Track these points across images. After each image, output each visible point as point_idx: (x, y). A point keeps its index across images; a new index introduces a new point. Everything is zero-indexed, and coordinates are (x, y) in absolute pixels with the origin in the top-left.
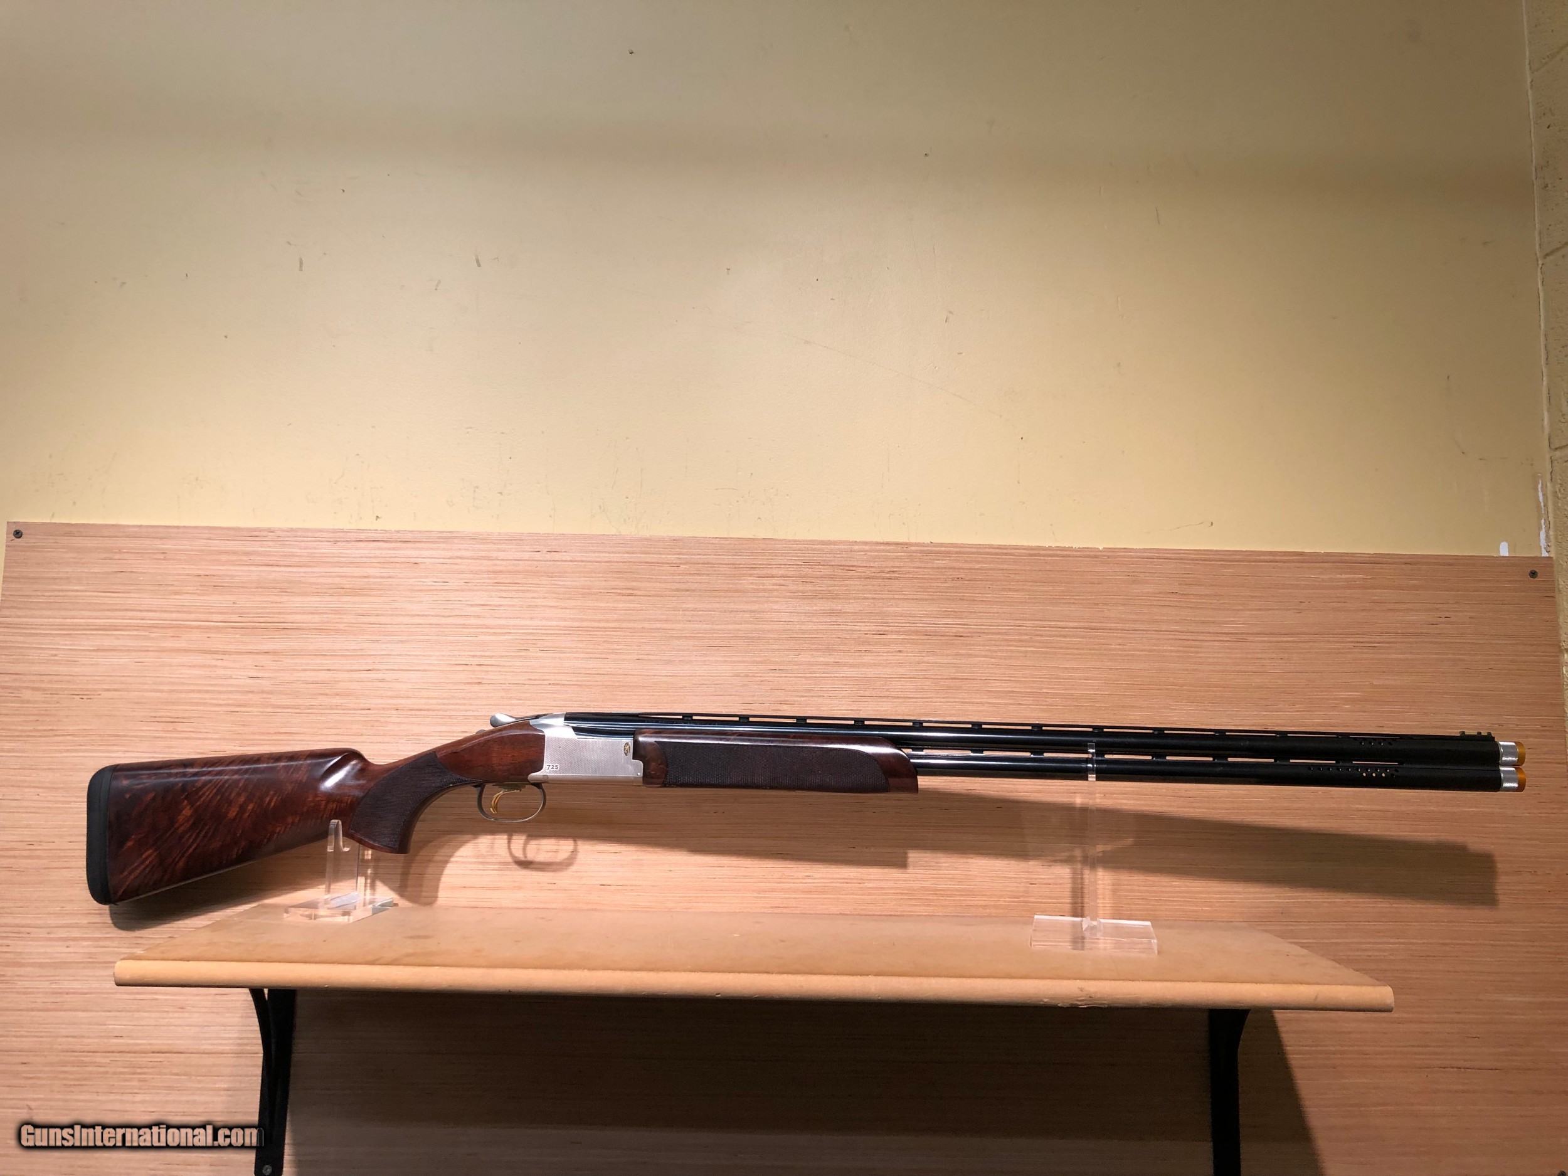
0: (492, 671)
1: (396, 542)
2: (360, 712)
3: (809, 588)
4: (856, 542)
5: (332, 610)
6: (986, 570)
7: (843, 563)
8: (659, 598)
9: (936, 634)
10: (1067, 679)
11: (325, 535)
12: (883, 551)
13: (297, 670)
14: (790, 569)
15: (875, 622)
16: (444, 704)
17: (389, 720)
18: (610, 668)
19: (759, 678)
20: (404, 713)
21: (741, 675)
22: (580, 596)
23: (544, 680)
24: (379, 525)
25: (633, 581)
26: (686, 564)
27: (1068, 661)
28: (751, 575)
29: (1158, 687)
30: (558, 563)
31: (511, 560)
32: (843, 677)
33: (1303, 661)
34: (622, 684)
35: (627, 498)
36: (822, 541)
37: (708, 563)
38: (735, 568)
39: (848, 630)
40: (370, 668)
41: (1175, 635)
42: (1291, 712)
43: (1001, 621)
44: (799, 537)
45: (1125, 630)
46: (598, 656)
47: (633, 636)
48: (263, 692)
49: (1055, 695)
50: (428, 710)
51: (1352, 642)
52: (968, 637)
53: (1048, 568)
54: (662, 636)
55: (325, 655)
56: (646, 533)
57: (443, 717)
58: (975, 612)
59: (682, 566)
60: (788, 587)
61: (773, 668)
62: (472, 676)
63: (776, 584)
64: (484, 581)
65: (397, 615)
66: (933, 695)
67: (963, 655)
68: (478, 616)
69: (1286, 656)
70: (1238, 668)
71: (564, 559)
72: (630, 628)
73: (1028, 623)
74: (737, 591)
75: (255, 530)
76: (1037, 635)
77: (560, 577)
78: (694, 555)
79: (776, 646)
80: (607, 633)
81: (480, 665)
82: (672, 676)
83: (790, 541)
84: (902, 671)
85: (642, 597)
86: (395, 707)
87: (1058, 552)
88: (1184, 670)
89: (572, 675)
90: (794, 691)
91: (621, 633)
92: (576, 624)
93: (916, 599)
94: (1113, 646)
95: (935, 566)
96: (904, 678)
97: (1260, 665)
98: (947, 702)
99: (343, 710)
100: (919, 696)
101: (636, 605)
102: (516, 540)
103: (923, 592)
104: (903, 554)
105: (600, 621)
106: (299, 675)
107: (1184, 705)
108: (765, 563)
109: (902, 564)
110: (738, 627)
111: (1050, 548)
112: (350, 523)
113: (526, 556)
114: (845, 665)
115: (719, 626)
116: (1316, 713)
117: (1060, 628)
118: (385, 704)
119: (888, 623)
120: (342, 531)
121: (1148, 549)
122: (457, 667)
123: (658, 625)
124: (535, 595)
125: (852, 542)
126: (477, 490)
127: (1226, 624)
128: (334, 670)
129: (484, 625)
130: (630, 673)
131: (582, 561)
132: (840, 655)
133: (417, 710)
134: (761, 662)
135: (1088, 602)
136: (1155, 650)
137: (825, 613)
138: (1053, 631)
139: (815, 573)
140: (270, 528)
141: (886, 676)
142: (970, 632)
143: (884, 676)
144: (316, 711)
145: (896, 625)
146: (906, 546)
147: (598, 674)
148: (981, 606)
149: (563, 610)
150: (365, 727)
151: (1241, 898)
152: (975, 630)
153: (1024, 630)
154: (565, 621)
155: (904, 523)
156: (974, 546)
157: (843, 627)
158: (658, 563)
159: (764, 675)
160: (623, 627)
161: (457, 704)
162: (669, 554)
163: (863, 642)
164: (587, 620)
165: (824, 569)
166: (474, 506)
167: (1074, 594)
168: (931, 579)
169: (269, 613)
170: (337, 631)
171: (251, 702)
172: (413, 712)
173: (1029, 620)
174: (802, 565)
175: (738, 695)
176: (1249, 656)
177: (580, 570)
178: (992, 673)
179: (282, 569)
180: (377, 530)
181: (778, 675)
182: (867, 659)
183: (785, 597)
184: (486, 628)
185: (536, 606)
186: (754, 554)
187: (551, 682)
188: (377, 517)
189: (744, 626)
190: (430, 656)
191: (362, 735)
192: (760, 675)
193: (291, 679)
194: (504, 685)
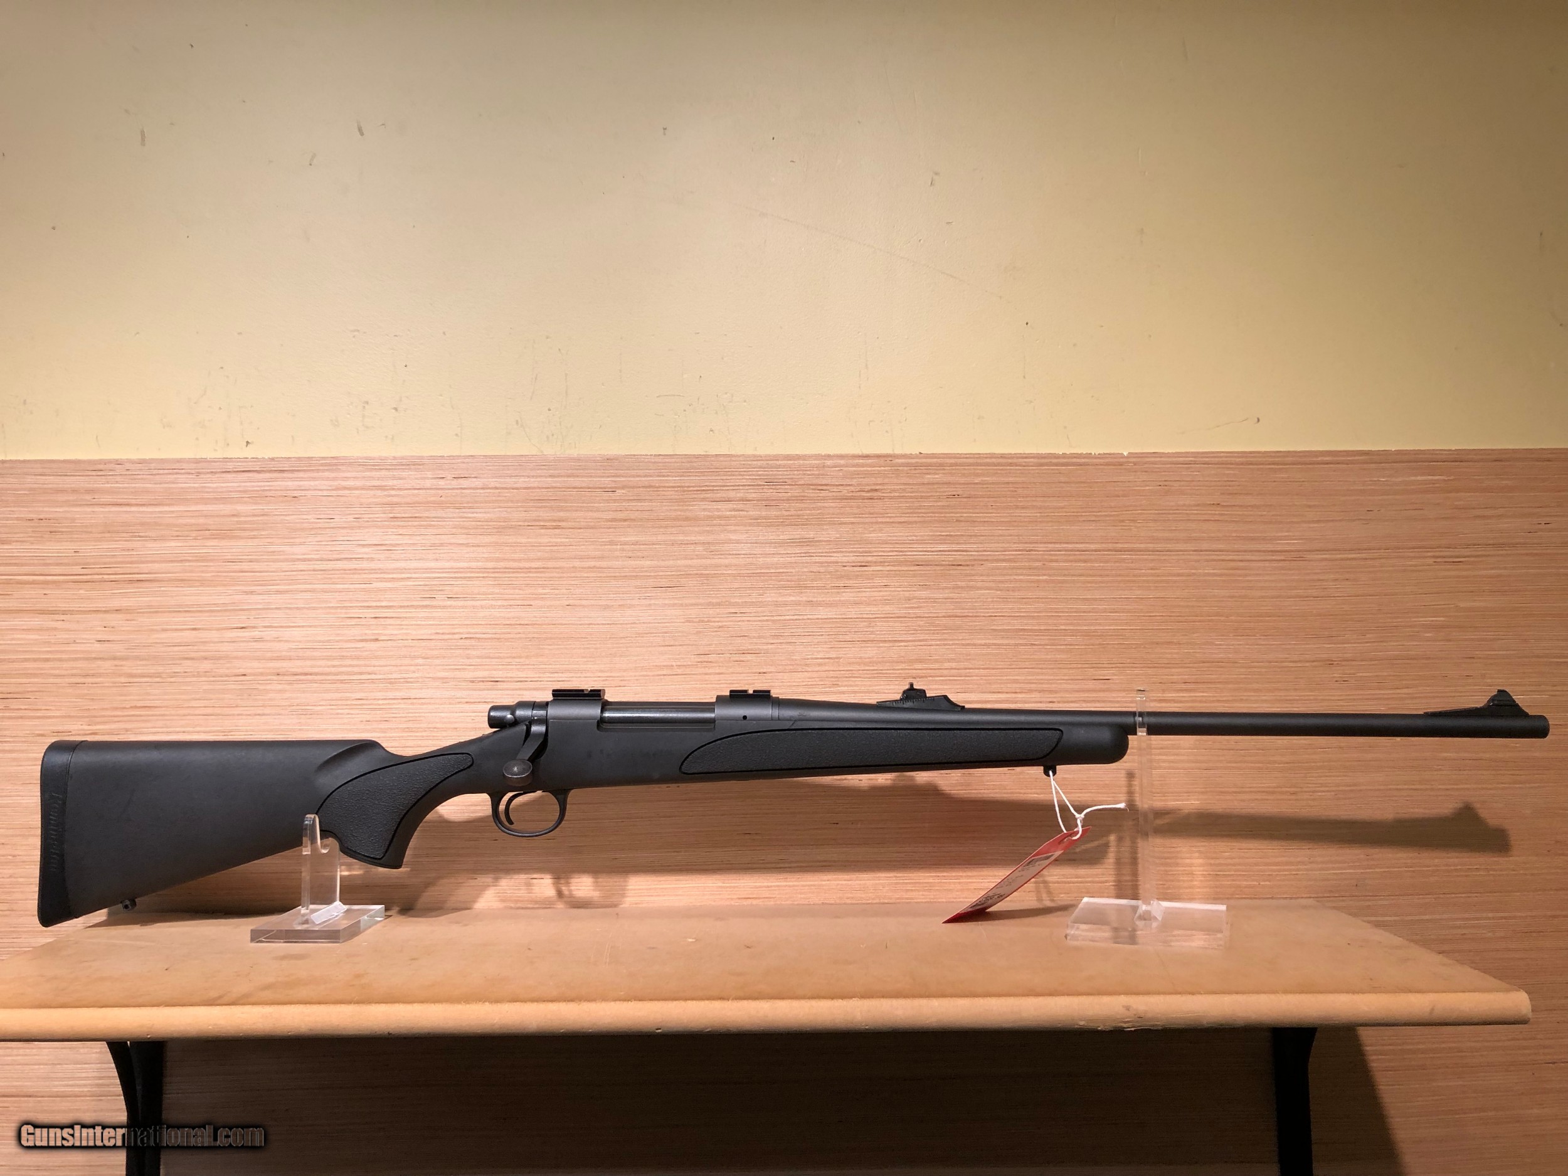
0: (390, 625)
1: (271, 471)
2: (233, 679)
3: (773, 513)
4: (829, 456)
5: (197, 556)
6: (987, 484)
7: (815, 482)
8: (591, 530)
9: (927, 564)
10: (1089, 612)
11: (185, 466)
12: (863, 466)
13: (156, 630)
14: (749, 491)
15: (855, 552)
16: (334, 666)
17: (269, 687)
18: (535, 617)
19: (717, 624)
20: (286, 678)
21: (694, 620)
22: (496, 530)
23: (454, 634)
24: (249, 453)
25: (560, 511)
26: (623, 488)
27: (1089, 590)
28: (704, 499)
29: (1199, 618)
30: (463, 491)
31: (410, 489)
32: (818, 619)
33: (1373, 582)
34: (549, 636)
35: (549, 410)
36: (788, 455)
37: (650, 487)
38: (684, 491)
39: (822, 563)
40: (243, 625)
41: (1218, 555)
42: (1361, 643)
43: (1008, 545)
44: (761, 451)
45: (1158, 551)
46: (519, 603)
47: (561, 577)
48: (115, 659)
49: (1074, 633)
50: (316, 674)
51: (1434, 557)
52: (968, 565)
53: (1063, 479)
54: (597, 577)
55: (189, 611)
56: (574, 453)
57: (334, 682)
58: (975, 536)
59: (618, 491)
60: (749, 513)
61: (733, 611)
62: (367, 632)
63: (734, 510)
64: (377, 516)
65: (275, 561)
66: (927, 637)
67: (962, 587)
68: (372, 559)
69: (1352, 577)
70: (1294, 592)
71: (473, 485)
72: (557, 568)
73: (1041, 547)
74: (687, 519)
75: (100, 462)
76: (1051, 561)
77: (470, 508)
78: (633, 476)
79: (736, 585)
80: (531, 575)
81: (377, 618)
82: (611, 624)
83: (749, 456)
84: (888, 608)
85: (571, 530)
86: (276, 671)
87: (1074, 460)
88: (1229, 597)
89: (489, 626)
90: (759, 637)
91: (547, 575)
92: (490, 565)
93: (904, 522)
94: (1143, 571)
95: (926, 481)
96: (892, 617)
97: (1321, 589)
98: (945, 645)
99: (214, 677)
100: (910, 639)
101: (563, 540)
102: (414, 464)
103: (911, 513)
104: (886, 468)
105: (520, 560)
106: (158, 636)
107: (1231, 639)
108: (720, 484)
109: (886, 481)
110: (689, 562)
111: (1064, 456)
112: (215, 450)
113: (428, 483)
114: (819, 604)
115: (666, 562)
116: (1391, 644)
117: (1078, 551)
118: (264, 668)
119: (870, 552)
120: (204, 460)
121: (1182, 453)
122: (348, 620)
123: (592, 563)
124: (440, 531)
125: (825, 456)
126: (366, 405)
127: (1281, 540)
128: (199, 629)
129: (380, 569)
130: (560, 622)
131: (496, 488)
132: (814, 593)
133: (301, 674)
134: (719, 604)
135: (1112, 518)
136: (1194, 574)
137: (793, 542)
138: (1070, 555)
139: (780, 495)
140: (117, 460)
141: (871, 616)
142: (970, 560)
143: (868, 616)
144: (181, 680)
145: (880, 554)
146: (890, 459)
147: (520, 625)
148: (982, 528)
149: (475, 548)
150: (240, 697)
151: (1307, 870)
152: (976, 558)
153: (1036, 554)
154: (478, 561)
155: (887, 432)
156: (972, 456)
157: (817, 559)
158: (589, 488)
159: (722, 619)
160: (549, 566)
161: (350, 666)
162: (603, 477)
163: (842, 577)
164: (504, 560)
165: (791, 489)
166: (363, 425)
167: (1094, 510)
168: (922, 497)
169: (116, 563)
170: (203, 582)
171: (99, 671)
172: (297, 677)
173: (1041, 543)
174: (764, 485)
175: (692, 645)
176: (1308, 577)
177: (494, 498)
178: (998, 609)
179: (133, 509)
180: (247, 458)
181: (739, 619)
182: (847, 596)
183: (745, 525)
184: (381, 573)
185: (442, 545)
186: (706, 474)
187: (464, 636)
188: (248, 442)
189: (695, 562)
190: (314, 608)
191: (237, 706)
192: (718, 619)
193: (150, 641)
194: (406, 641)
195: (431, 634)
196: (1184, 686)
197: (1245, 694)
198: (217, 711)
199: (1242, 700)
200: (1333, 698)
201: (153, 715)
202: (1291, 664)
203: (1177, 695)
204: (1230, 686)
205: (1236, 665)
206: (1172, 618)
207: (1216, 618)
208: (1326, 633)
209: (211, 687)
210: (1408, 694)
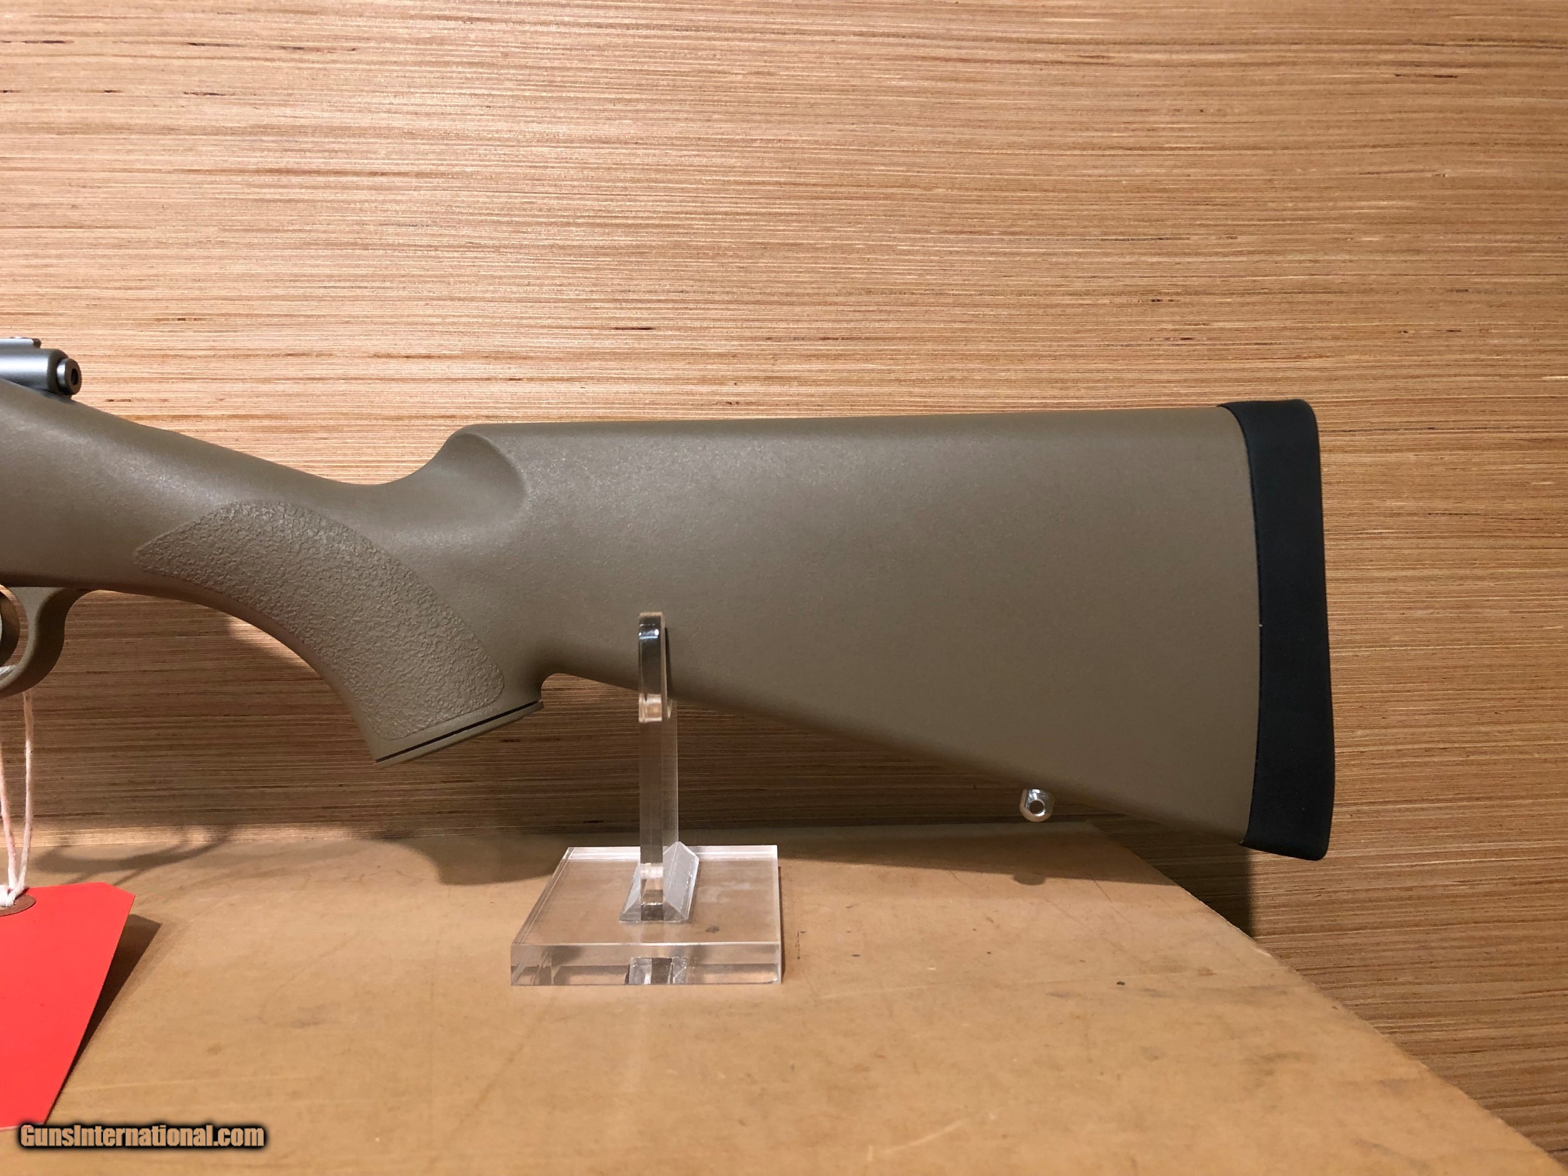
29: (865, 190)
33: (1258, 118)
41: (913, 45)
42: (1225, 255)
51: (1396, 63)
69: (1213, 104)
70: (1084, 137)
88: (933, 142)
94: (739, 78)
97: (1142, 130)
107: (935, 241)
116: (1290, 257)
136: (856, 88)
176: (1115, 103)
196: (823, 347)
197: (960, 366)
199: (952, 379)
200: (1156, 376)
202: (1068, 300)
203: (807, 367)
204: (929, 346)
205: (942, 300)
206: (801, 188)
207: (902, 190)
208: (1152, 231)
210: (1320, 369)
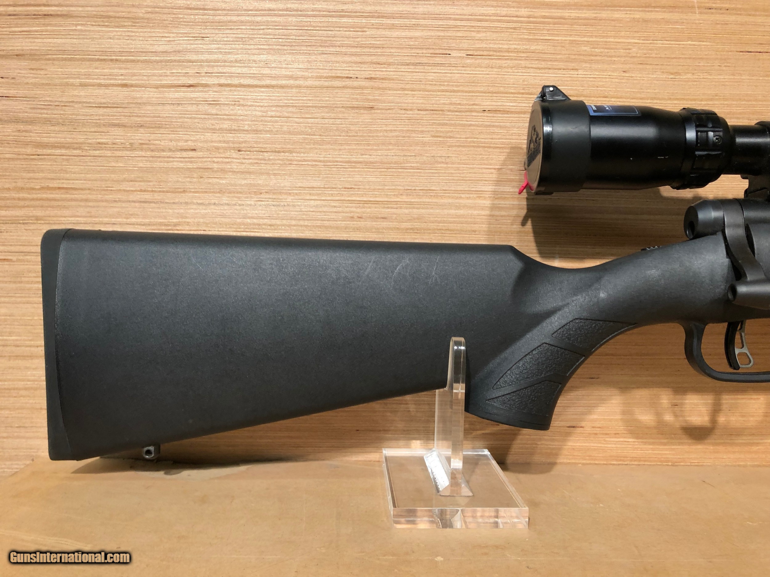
0: (389, 89)
2: (179, 154)
13: (73, 85)
40: (191, 82)
55: (117, 60)
62: (358, 97)
81: (371, 78)
86: (237, 145)
89: (520, 96)
99: (152, 151)
106: (76, 93)
118: (220, 142)
128: (132, 86)
144: (109, 153)
150: (188, 179)
191: (184, 191)
193: (64, 99)
194: (411, 112)
195: (444, 104)
198: (157, 196)
201: (72, 200)
209: (148, 165)
